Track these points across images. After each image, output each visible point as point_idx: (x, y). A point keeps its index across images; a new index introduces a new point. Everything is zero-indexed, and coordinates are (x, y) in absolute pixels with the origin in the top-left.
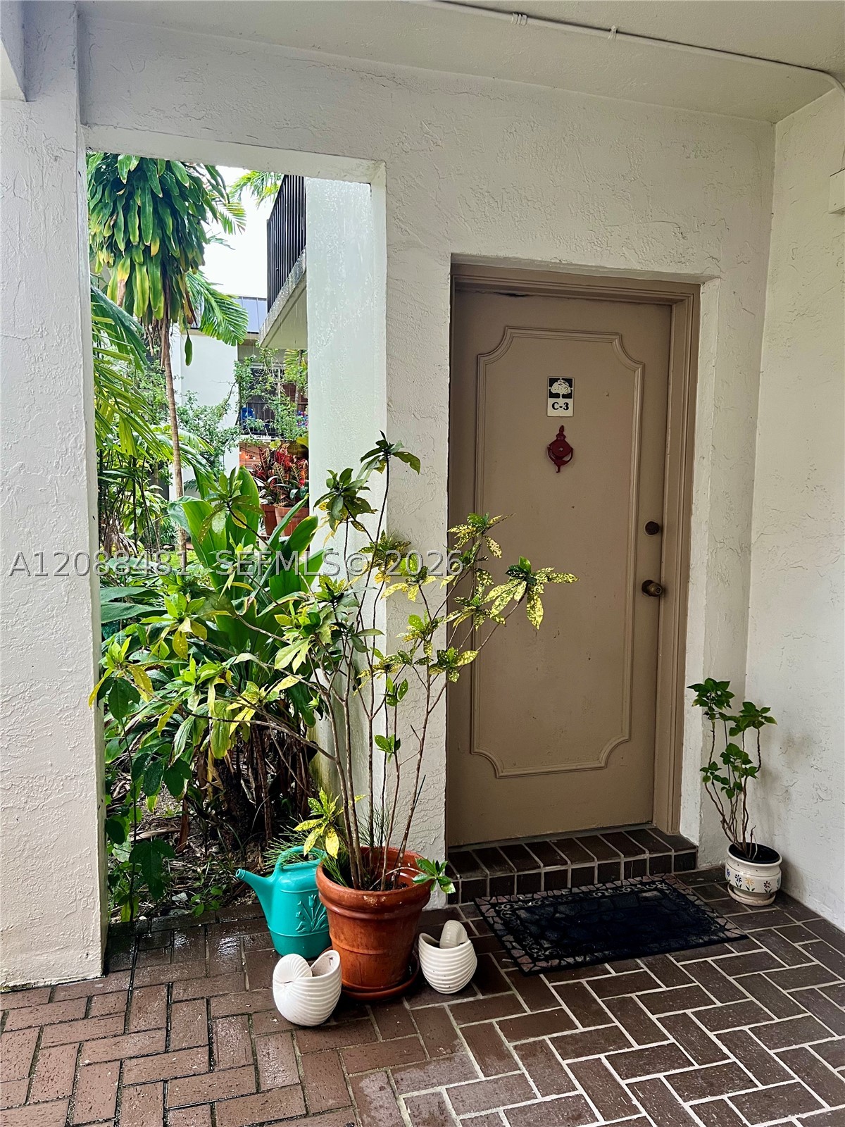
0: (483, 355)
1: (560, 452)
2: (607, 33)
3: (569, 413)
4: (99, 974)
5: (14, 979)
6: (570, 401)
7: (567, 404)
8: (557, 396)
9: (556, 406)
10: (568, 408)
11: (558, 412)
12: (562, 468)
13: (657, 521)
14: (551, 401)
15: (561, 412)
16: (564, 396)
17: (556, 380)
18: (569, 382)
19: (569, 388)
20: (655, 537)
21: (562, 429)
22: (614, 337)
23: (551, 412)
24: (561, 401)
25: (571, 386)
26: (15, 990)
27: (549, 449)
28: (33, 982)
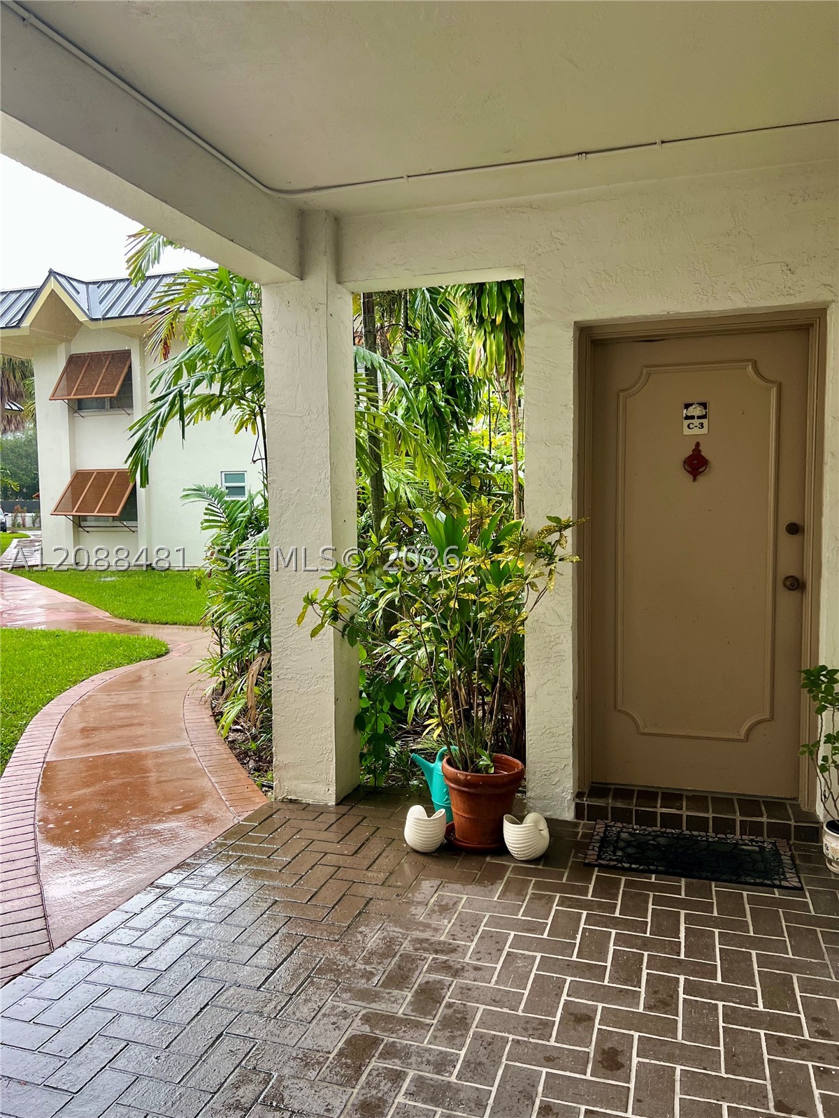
0: (623, 390)
1: (696, 464)
2: (654, 146)
3: (705, 431)
4: (334, 804)
5: (291, 795)
6: (705, 421)
7: (702, 424)
8: (692, 417)
9: (691, 426)
10: (703, 427)
11: (693, 431)
12: (700, 478)
13: (799, 522)
14: (686, 422)
15: (696, 431)
16: (699, 417)
17: (691, 405)
18: (704, 405)
19: (704, 411)
20: (796, 537)
21: (698, 444)
22: (747, 363)
23: (686, 431)
24: (696, 422)
25: (705, 408)
26: (291, 801)
27: (685, 462)
28: (300, 799)
